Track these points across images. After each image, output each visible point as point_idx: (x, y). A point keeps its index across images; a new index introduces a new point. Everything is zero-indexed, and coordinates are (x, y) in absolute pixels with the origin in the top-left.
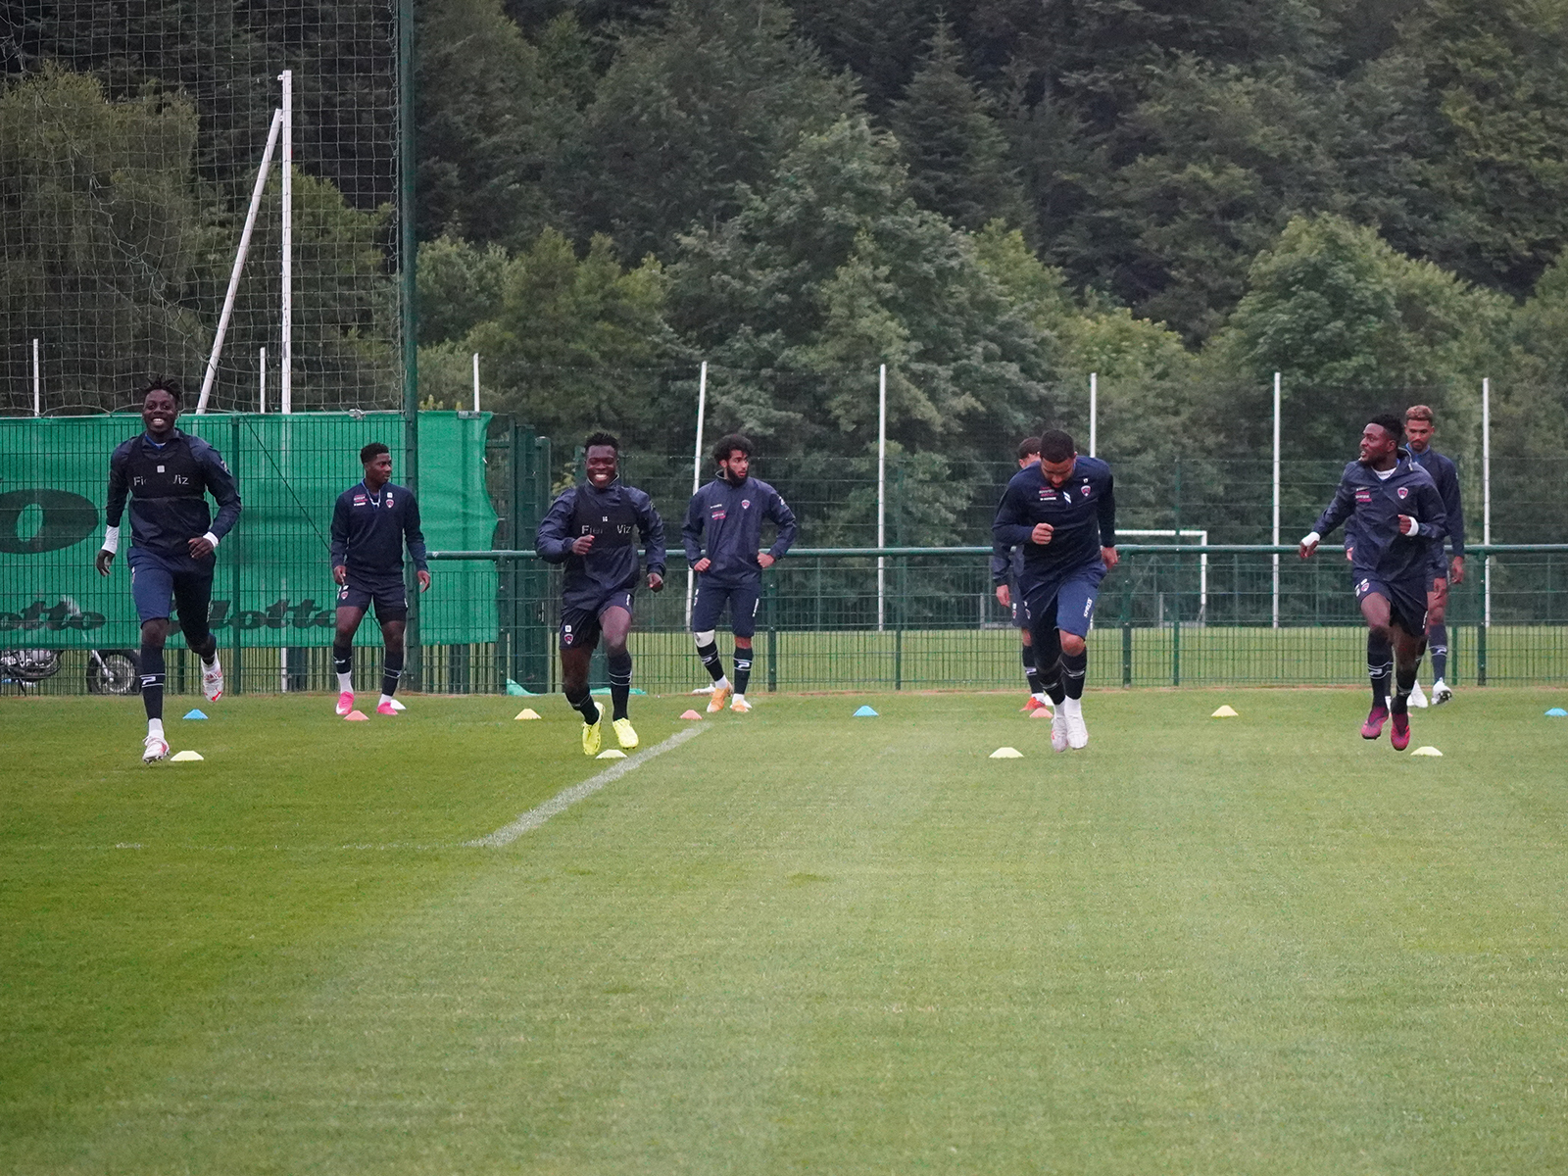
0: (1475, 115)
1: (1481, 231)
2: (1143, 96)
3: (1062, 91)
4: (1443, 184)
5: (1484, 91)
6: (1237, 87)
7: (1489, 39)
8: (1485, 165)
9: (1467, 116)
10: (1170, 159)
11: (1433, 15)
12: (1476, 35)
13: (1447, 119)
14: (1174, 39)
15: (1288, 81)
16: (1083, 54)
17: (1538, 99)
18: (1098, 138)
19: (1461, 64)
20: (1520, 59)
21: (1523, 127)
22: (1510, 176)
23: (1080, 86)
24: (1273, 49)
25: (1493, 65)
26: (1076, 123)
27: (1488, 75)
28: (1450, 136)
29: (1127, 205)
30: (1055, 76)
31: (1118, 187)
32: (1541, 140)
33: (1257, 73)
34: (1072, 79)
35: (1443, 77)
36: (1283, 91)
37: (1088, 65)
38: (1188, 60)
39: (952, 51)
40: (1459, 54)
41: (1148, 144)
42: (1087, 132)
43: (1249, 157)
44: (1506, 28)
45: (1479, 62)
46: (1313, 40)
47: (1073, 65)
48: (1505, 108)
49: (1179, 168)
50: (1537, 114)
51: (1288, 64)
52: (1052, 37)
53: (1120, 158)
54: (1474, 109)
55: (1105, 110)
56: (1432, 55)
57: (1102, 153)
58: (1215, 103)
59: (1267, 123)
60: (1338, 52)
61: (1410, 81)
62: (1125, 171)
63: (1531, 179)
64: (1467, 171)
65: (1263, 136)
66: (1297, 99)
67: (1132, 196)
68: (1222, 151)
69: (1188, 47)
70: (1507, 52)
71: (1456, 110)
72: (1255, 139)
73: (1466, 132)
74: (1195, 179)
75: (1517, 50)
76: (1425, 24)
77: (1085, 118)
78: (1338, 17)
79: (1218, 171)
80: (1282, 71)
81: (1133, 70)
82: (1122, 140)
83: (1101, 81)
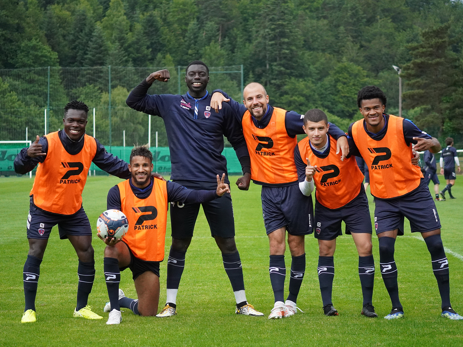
0: (343, 88)
1: (344, 108)
2: (285, 85)
3: (271, 84)
4: (337, 100)
5: (344, 83)
6: (302, 83)
7: (345, 74)
8: (345, 96)
9: (341, 88)
10: (290, 96)
11: (335, 70)
12: (343, 73)
13: (337, 88)
14: (290, 75)
15: (310, 82)
16: (275, 77)
17: (354, 85)
18: (277, 92)
19: (340, 79)
20: (351, 78)
21: (351, 90)
22: (349, 98)
23: (274, 83)
24: (307, 76)
25: (346, 79)
26: (273, 89)
27: (345, 81)
28: (338, 91)
29: (283, 103)
30: (270, 81)
31: (281, 100)
32: (354, 92)
33: (305, 80)
34: (273, 81)
35: (337, 81)
36: (310, 84)
37: (275, 79)
38: (293, 78)
39: (253, 78)
40: (340, 77)
41: (286, 93)
42: (275, 91)
43: (303, 95)
44: (348, 72)
45: (344, 78)
46: (314, 74)
47: (273, 79)
48: (348, 86)
49: (291, 97)
50: (354, 87)
51: (310, 79)
52: (269, 74)
53: (281, 95)
54: (343, 87)
55: (279, 87)
56: (335, 77)
57: (278, 95)
58: (298, 86)
59: (307, 89)
60: (319, 77)
61: (332, 81)
62: (282, 98)
63: (353, 99)
64: (342, 97)
65: (306, 92)
66: (312, 85)
67: (284, 102)
68: (299, 94)
69: (293, 76)
70: (348, 76)
71: (340, 87)
72: (304, 92)
73: (341, 91)
74: (294, 99)
75: (350, 76)
76: (334, 71)
77: (275, 88)
78: (319, 70)
79: (298, 98)
80: (309, 80)
81: (283, 80)
82: (281, 92)
83: (278, 82)
